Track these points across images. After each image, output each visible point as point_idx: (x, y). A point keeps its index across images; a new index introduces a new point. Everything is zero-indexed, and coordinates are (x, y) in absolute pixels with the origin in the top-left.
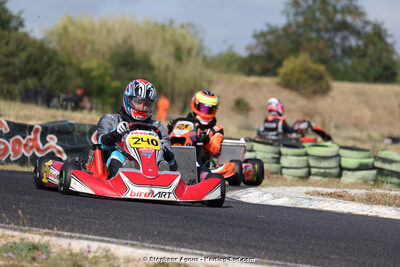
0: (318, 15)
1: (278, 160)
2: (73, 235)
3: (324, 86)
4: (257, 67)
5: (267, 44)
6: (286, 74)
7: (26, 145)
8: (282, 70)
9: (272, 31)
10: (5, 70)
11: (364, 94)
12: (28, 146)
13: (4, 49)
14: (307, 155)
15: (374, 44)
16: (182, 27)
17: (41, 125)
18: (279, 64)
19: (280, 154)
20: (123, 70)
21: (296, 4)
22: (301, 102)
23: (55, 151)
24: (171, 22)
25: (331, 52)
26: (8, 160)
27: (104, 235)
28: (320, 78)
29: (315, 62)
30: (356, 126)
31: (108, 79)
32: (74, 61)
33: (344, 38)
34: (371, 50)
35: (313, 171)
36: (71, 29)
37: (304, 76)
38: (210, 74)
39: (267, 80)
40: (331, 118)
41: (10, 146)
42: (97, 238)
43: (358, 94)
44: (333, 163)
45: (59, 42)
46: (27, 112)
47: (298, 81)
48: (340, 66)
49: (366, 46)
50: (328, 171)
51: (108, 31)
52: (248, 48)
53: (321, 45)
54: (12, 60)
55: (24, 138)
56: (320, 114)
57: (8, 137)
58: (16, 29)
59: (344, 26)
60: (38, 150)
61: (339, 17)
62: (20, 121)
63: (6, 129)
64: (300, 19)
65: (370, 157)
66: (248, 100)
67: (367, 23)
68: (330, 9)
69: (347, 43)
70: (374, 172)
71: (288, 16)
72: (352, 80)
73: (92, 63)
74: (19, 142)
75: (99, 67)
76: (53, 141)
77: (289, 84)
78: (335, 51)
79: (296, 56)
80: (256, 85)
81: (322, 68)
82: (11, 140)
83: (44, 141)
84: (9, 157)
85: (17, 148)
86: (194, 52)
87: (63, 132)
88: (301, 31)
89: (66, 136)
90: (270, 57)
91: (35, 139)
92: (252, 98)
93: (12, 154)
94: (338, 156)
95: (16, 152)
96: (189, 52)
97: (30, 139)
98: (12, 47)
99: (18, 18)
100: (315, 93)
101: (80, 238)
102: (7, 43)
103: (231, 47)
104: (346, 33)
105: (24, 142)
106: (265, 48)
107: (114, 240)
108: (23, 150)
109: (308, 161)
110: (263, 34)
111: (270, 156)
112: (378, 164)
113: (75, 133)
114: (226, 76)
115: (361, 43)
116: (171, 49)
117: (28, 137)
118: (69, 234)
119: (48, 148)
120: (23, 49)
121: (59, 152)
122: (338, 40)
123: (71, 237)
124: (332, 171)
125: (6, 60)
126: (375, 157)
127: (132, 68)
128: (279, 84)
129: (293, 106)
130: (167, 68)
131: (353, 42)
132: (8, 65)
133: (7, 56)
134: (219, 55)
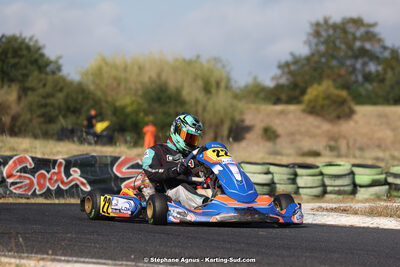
0: (338, 43)
1: (293, 181)
2: (70, 259)
3: (347, 110)
4: (284, 97)
5: (291, 73)
6: (310, 101)
7: (50, 179)
8: (307, 98)
9: (296, 61)
10: (43, 110)
11: (385, 116)
12: (52, 180)
13: (41, 91)
14: (321, 174)
15: (393, 69)
16: (208, 61)
17: (64, 159)
18: (303, 92)
19: (296, 175)
20: (156, 106)
21: (317, 34)
22: (326, 126)
23: (79, 183)
24: (198, 57)
25: (353, 78)
26: (34, 194)
27: (101, 258)
28: (343, 102)
29: (337, 88)
30: (379, 146)
31: (142, 115)
32: (109, 99)
33: (365, 64)
34: (390, 74)
35: (329, 189)
36: (105, 69)
37: (327, 102)
38: (241, 105)
39: (292, 108)
40: (355, 141)
41: (35, 181)
42: (94, 260)
43: (380, 116)
44: (346, 181)
45: (94, 82)
46: (59, 149)
47: (322, 107)
48: (362, 90)
49: (385, 70)
50: (342, 188)
51: (140, 68)
52: (273, 78)
53: (343, 72)
54: (49, 101)
55: (48, 172)
56: (345, 137)
57: (33, 172)
58: (53, 73)
59: (363, 53)
60: (63, 182)
61: (358, 44)
62: (46, 157)
63: (31, 165)
64: (322, 48)
65: (382, 174)
66: (275, 127)
67: (385, 48)
68: (350, 37)
69: (367, 69)
70: (387, 187)
71: (310, 45)
72: (375, 103)
73: (125, 100)
74: (44, 176)
75: (132, 103)
76: (76, 173)
77: (313, 110)
78: (356, 76)
79: (319, 84)
80: (282, 112)
81: (344, 93)
82: (37, 175)
83: (68, 174)
84: (35, 191)
85: (42, 181)
86: (223, 85)
87: (85, 164)
88: (323, 60)
89: (88, 168)
90: (294, 86)
91: (59, 172)
92: (279, 125)
93: (38, 188)
94: (352, 173)
95: (41, 186)
96: (218, 84)
97: (54, 173)
98: (48, 89)
99: (56, 62)
100: (339, 117)
101: (76, 262)
102: (44, 85)
103: (255, 78)
104: (366, 59)
105: (48, 176)
106: (289, 77)
107: (110, 262)
108: (48, 184)
109: (323, 180)
110: (287, 65)
111: (285, 177)
112: (391, 180)
113: (97, 165)
114: (253, 106)
115: (380, 68)
116: (200, 83)
117: (53, 171)
118: (66, 258)
119: (72, 180)
120: (61, 90)
121: (83, 184)
122: (359, 65)
123: (68, 261)
124: (346, 188)
125: (43, 101)
126: (386, 173)
127: (164, 104)
128: (304, 111)
129: (318, 131)
130: (197, 101)
131: (372, 67)
132: (46, 105)
133: (44, 97)
134: (246, 87)
